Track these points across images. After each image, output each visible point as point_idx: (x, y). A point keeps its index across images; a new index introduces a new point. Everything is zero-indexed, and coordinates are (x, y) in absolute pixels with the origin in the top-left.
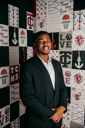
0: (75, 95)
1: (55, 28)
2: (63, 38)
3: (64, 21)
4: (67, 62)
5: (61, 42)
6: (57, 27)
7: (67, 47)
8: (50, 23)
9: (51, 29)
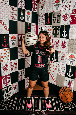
0: (61, 56)
1: (50, 9)
2: (55, 17)
3: (56, 4)
4: (57, 33)
5: (53, 19)
6: (52, 9)
7: (57, 22)
8: (47, 6)
9: (48, 11)
